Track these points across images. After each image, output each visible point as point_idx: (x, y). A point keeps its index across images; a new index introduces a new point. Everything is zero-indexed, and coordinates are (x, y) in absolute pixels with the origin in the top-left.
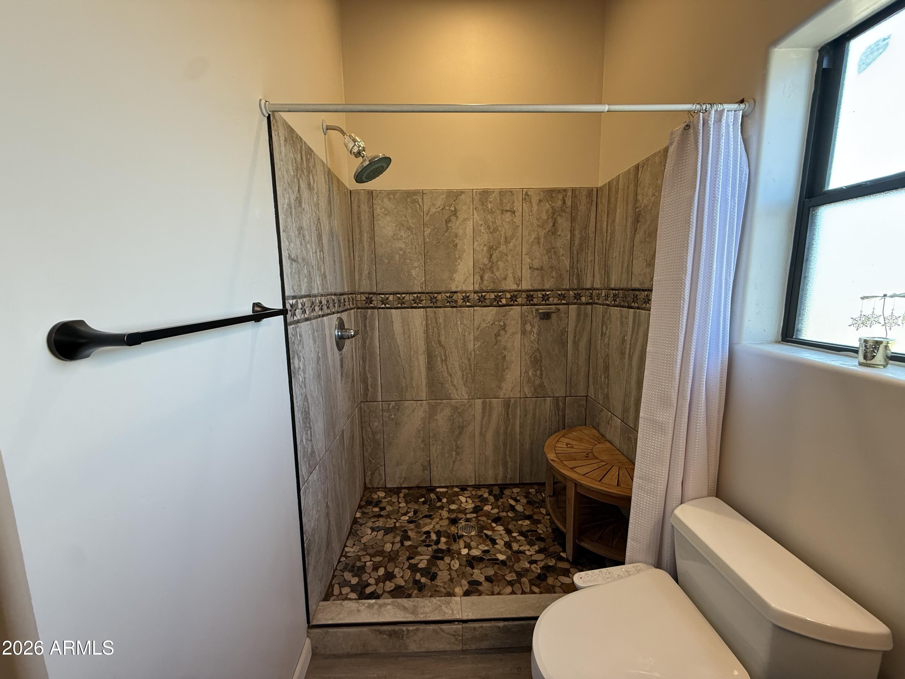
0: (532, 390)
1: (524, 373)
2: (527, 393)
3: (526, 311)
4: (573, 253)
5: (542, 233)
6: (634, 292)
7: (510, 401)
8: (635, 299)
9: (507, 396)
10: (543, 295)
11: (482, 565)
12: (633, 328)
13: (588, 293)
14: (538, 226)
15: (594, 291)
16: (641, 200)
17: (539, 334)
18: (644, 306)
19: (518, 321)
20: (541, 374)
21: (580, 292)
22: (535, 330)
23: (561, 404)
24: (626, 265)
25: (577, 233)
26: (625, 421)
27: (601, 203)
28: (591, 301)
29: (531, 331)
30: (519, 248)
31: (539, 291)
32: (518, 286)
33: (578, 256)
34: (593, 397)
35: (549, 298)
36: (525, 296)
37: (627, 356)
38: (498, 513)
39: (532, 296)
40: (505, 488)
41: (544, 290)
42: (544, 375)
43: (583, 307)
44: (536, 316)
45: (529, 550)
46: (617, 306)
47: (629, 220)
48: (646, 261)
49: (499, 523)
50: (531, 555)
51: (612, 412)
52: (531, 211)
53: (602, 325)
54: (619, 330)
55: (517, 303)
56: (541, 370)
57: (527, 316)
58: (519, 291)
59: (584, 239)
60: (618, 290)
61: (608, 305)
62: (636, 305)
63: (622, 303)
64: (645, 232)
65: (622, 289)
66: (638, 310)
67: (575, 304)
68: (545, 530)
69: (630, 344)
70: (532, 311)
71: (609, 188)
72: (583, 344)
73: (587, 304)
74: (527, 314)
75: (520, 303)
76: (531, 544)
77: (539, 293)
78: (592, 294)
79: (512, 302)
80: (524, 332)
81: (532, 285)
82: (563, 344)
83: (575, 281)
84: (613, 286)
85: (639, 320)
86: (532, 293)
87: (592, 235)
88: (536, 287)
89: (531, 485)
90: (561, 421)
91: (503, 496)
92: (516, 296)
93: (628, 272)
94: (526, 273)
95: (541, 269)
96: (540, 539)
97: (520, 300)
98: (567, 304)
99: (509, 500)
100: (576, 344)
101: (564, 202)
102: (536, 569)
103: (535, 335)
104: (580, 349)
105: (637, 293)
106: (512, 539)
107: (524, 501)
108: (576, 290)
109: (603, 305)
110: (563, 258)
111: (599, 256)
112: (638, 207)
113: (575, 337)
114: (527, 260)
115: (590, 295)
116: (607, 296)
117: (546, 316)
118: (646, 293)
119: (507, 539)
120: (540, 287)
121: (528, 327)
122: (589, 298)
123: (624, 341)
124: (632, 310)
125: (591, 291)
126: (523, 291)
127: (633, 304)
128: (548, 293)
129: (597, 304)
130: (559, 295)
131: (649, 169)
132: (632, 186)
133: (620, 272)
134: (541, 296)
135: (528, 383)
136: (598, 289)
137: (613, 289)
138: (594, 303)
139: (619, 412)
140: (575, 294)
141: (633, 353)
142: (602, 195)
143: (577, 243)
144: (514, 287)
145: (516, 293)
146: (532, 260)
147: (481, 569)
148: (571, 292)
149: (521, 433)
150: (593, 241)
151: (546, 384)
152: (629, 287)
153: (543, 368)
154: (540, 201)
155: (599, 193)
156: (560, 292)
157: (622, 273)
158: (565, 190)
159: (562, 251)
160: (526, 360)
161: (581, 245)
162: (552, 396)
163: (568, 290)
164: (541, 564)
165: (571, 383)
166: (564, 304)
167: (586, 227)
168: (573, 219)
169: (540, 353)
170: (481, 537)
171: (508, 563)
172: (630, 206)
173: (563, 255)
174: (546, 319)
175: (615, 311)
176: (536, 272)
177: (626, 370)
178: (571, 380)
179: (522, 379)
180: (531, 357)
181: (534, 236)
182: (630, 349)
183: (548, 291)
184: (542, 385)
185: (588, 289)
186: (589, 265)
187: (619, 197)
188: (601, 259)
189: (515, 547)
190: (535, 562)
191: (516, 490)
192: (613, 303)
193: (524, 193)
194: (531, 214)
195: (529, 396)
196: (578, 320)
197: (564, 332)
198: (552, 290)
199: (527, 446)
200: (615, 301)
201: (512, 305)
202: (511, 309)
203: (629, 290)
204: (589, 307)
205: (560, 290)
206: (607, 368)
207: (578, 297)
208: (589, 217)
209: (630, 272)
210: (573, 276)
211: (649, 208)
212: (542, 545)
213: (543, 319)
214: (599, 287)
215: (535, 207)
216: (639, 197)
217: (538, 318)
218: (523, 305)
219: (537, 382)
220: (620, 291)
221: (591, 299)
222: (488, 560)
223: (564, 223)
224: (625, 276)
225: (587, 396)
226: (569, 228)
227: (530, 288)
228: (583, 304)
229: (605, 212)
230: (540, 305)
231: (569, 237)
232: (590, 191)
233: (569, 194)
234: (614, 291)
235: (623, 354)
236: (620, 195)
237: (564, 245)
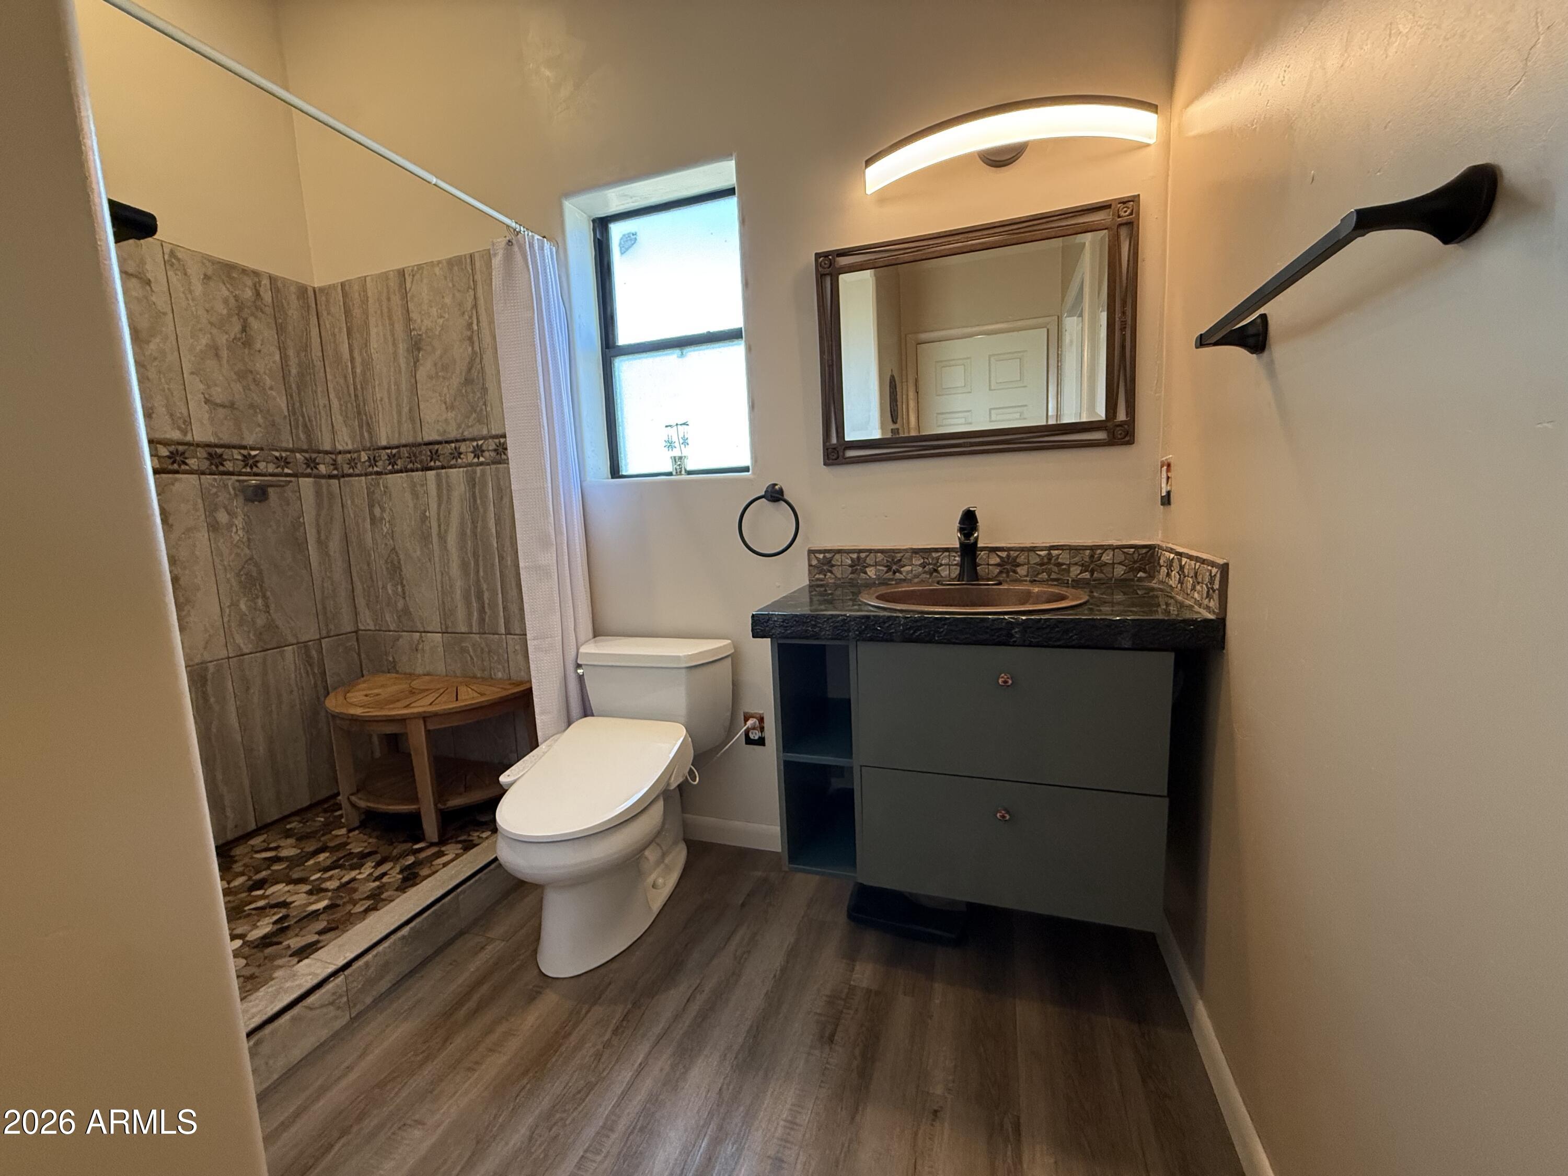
0: (252, 637)
1: (229, 607)
2: (242, 645)
3: (213, 486)
4: (290, 387)
5: (223, 340)
6: (431, 447)
7: (206, 669)
8: (435, 455)
9: (197, 661)
10: (244, 456)
11: (291, 933)
12: (439, 497)
13: (328, 458)
14: (211, 324)
15: (340, 457)
16: (419, 321)
17: (248, 529)
18: (453, 462)
19: (195, 504)
20: (267, 606)
21: (314, 456)
22: (239, 522)
23: (314, 653)
24: (406, 410)
25: (291, 353)
26: (449, 630)
27: (328, 314)
28: (335, 472)
29: (230, 525)
30: (172, 357)
31: (234, 447)
32: (185, 434)
33: (299, 394)
34: (372, 628)
35: (257, 462)
36: (205, 455)
37: (435, 539)
38: (250, 879)
39: (221, 456)
40: (231, 849)
41: (245, 448)
42: (272, 607)
43: (323, 481)
44: (236, 495)
45: (360, 873)
46: (401, 471)
47: (401, 346)
48: (445, 403)
49: (265, 887)
50: (371, 874)
51: (422, 629)
52: (191, 292)
53: (371, 506)
54: (411, 505)
55: (187, 468)
56: (264, 597)
57: (216, 494)
58: (189, 444)
59: (306, 368)
60: (397, 447)
61: (378, 473)
62: (438, 463)
63: (410, 466)
64: (435, 365)
65: (405, 446)
66: (444, 471)
67: (309, 476)
68: (366, 844)
69: (439, 519)
70: (226, 486)
71: (345, 295)
72: (335, 545)
73: (331, 477)
74: (214, 490)
75: (196, 468)
76: (359, 866)
77: (235, 451)
78: (335, 460)
79: (176, 466)
80: (214, 527)
81: (215, 434)
82: (300, 546)
83: (302, 436)
84: (384, 443)
85: (447, 483)
86: (219, 451)
87: (319, 364)
88: (226, 438)
89: (285, 819)
90: (319, 683)
91: (237, 858)
92: (183, 453)
93: (412, 420)
94: (199, 412)
95: (232, 406)
96: (364, 856)
97: (193, 463)
98: (295, 475)
99: (258, 856)
100: (322, 544)
101: (258, 294)
102: (394, 876)
103: (240, 532)
104: (332, 554)
105: (437, 447)
106: (317, 883)
107: (291, 841)
108: (306, 451)
109: (366, 475)
110: (274, 393)
111: (339, 399)
112: (414, 329)
113: (319, 532)
114: (196, 386)
115: (331, 462)
116: (373, 461)
117: (259, 494)
118: (453, 445)
119: (307, 887)
120: (235, 441)
121: (222, 517)
122: (332, 467)
123: (424, 519)
124: (431, 474)
125: (334, 457)
126: (198, 445)
127: (432, 464)
128: (253, 453)
129: (350, 475)
130: (277, 458)
131: (425, 281)
132: (396, 299)
133: (395, 421)
134: (240, 457)
135: (241, 624)
136: (349, 452)
137: (385, 448)
138: (343, 476)
139: (435, 623)
140: (306, 459)
141: (446, 531)
142: (328, 301)
143: (294, 371)
144: (176, 435)
145: (181, 448)
146: (209, 387)
147: (297, 935)
148: (298, 455)
149: (243, 728)
150: (322, 374)
151: (279, 623)
152: (419, 440)
153: (268, 594)
154: (207, 277)
155: (322, 299)
156: (277, 454)
157: (399, 422)
158: (256, 273)
159: (269, 382)
160: (228, 580)
161: (301, 375)
162: (295, 641)
163: (292, 451)
164: (398, 869)
165: (325, 613)
166: (287, 475)
167: (305, 348)
168: (280, 329)
169: (256, 565)
170: (249, 915)
171: (340, 902)
172: (399, 328)
173: (271, 388)
174: (260, 502)
175: (396, 481)
176: (221, 412)
177: (437, 559)
178: (324, 608)
179: (226, 620)
180: (238, 575)
181: (204, 341)
182: (439, 526)
183: (253, 449)
184: (271, 626)
185: (327, 453)
186: (323, 413)
187: (371, 311)
188: (346, 403)
189: (332, 885)
190: (384, 874)
191: (257, 841)
192: (390, 467)
193: (167, 251)
194: (189, 296)
195: (247, 651)
196: (319, 505)
197: (298, 524)
198: (261, 449)
199: (261, 749)
200: (395, 463)
201: (177, 472)
202: (176, 480)
203: (420, 445)
204: (334, 482)
205: (277, 450)
206: (395, 569)
207: (312, 465)
208: (308, 332)
209: (417, 421)
210: (297, 428)
211: (437, 333)
212: (378, 857)
213: (253, 501)
214: (350, 447)
215: (198, 289)
216: (414, 315)
217: (241, 499)
218: (203, 473)
219: (261, 621)
220: (402, 449)
221: (336, 469)
222: (296, 922)
223: (262, 329)
224: (406, 426)
225: (356, 632)
226: (276, 343)
227: (212, 440)
228: (323, 477)
229: (340, 329)
230: (240, 474)
231: (277, 358)
232: (303, 291)
233: (265, 282)
234: (389, 451)
235: (425, 538)
236: (372, 307)
237: (270, 370)
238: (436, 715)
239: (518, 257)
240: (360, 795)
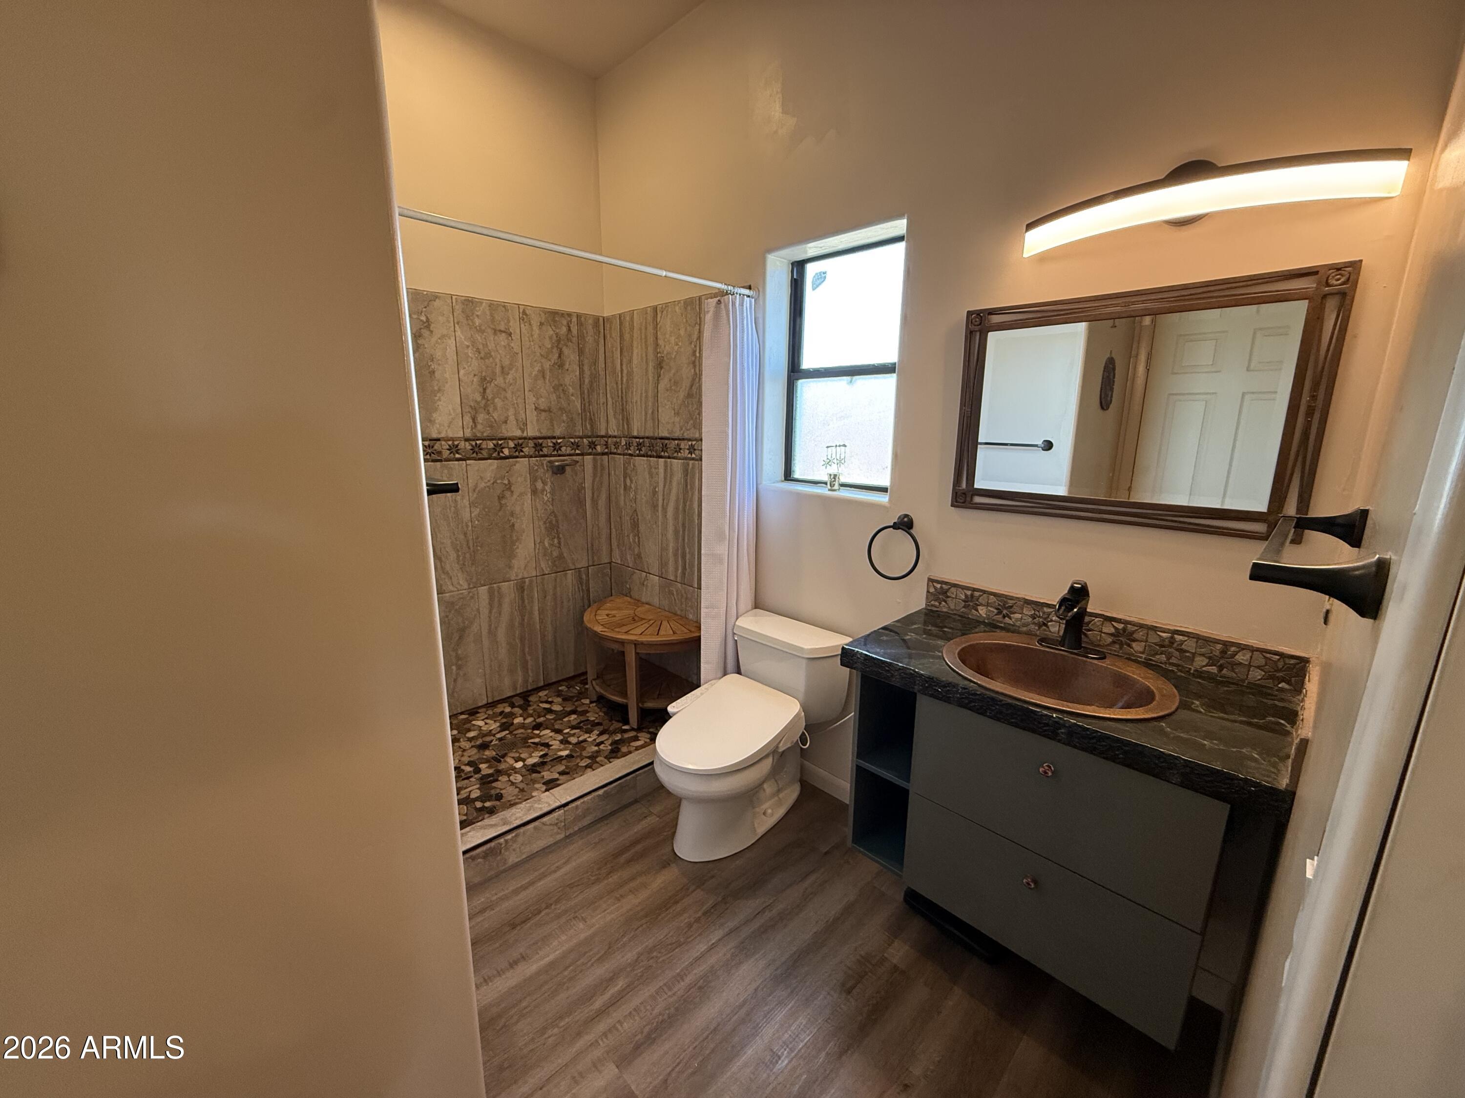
0: (550, 563)
1: (539, 543)
2: (544, 569)
3: (535, 465)
4: (584, 392)
5: (547, 365)
6: (663, 441)
7: (525, 582)
8: (665, 448)
9: (520, 577)
10: (554, 444)
11: (546, 768)
12: (665, 478)
13: (603, 441)
14: (541, 355)
15: (610, 439)
16: (663, 347)
17: (553, 492)
18: (675, 455)
19: (525, 477)
20: (559, 543)
21: (594, 439)
22: (548, 488)
23: (584, 577)
24: (650, 411)
25: (586, 368)
26: (663, 576)
27: (610, 337)
28: (606, 450)
29: (543, 490)
30: (520, 382)
31: (549, 438)
32: (523, 432)
33: (589, 396)
34: (619, 562)
35: (561, 447)
36: (533, 445)
37: (660, 509)
38: (535, 720)
39: (541, 444)
40: (529, 696)
41: (554, 438)
42: (562, 544)
43: (598, 457)
44: (548, 470)
45: (590, 737)
46: (644, 456)
47: (650, 364)
48: (674, 410)
49: (541, 729)
50: (595, 740)
51: (647, 571)
52: (532, 336)
53: (625, 478)
54: (648, 481)
55: (523, 454)
56: (559, 538)
57: (537, 470)
58: (525, 438)
59: (594, 377)
60: (643, 438)
61: (631, 455)
62: (666, 454)
63: (649, 453)
64: (670, 380)
65: (647, 438)
66: (669, 460)
67: (590, 454)
68: (597, 716)
69: (663, 495)
70: (543, 464)
71: (621, 324)
72: (602, 502)
73: (603, 454)
74: (536, 468)
75: (527, 454)
76: (589, 732)
77: (549, 441)
78: (607, 442)
79: (517, 453)
80: (534, 492)
81: (539, 430)
82: (581, 503)
83: (588, 427)
84: (635, 434)
85: (671, 469)
86: (540, 441)
87: (602, 373)
88: (545, 433)
89: (558, 683)
90: (585, 596)
91: (531, 703)
92: (521, 445)
93: (653, 419)
94: (532, 416)
95: (549, 410)
96: (595, 724)
97: (526, 450)
98: (582, 454)
99: (541, 705)
100: (594, 502)
101: (569, 330)
102: (606, 747)
103: (548, 495)
104: (599, 508)
105: (666, 441)
106: (566, 736)
107: (559, 700)
108: (589, 437)
109: (624, 455)
110: (573, 398)
111: (612, 398)
112: (660, 352)
113: (593, 494)
114: (531, 398)
115: (605, 443)
116: (628, 446)
117: (560, 470)
118: (676, 442)
119: (560, 737)
120: (549, 435)
121: (539, 485)
122: (604, 447)
123: (655, 493)
124: (661, 460)
125: (606, 439)
126: (530, 439)
127: (663, 454)
128: (559, 441)
129: (615, 454)
130: (572, 443)
131: (669, 316)
132: (650, 329)
133: (643, 419)
134: (551, 445)
135: (545, 555)
136: (615, 437)
137: (636, 438)
138: (611, 453)
139: (655, 569)
140: (589, 442)
141: (667, 505)
142: (611, 328)
143: (587, 381)
144: (518, 433)
145: (520, 441)
146: (538, 399)
147: (549, 770)
148: (585, 440)
149: (541, 621)
150: (604, 381)
151: (565, 555)
152: (656, 435)
153: (561, 536)
154: (541, 324)
155: (607, 326)
156: (572, 440)
157: (646, 419)
158: (569, 315)
159: (571, 390)
160: (540, 527)
161: (591, 383)
162: (573, 568)
163: (581, 438)
164: (610, 741)
165: (592, 549)
166: (578, 455)
167: (595, 363)
168: (581, 352)
169: (556, 516)
170: (529, 746)
171: (575, 755)
172: (651, 349)
173: (572, 395)
174: (561, 474)
175: (641, 462)
176: (543, 413)
177: (660, 523)
178: (592, 545)
179: (537, 551)
180: (545, 523)
181: (537, 368)
182: (663, 500)
183: (559, 438)
184: (561, 557)
185: (602, 437)
186: (602, 408)
187: (635, 335)
188: (616, 402)
189: (573, 740)
190: (602, 743)
191: (542, 694)
192: (638, 452)
193: (521, 311)
194: (531, 339)
195: (547, 573)
196: (595, 475)
197: (581, 488)
198: (564, 438)
199: (550, 637)
200: (640, 450)
201: (517, 457)
202: (516, 462)
203: (656, 438)
204: (606, 457)
205: (572, 438)
206: (635, 525)
207: (593, 446)
208: (597, 351)
209: (656, 420)
210: (586, 421)
211: (673, 357)
212: (601, 728)
213: (556, 474)
214: (616, 434)
215: (536, 331)
216: (661, 342)
217: (550, 473)
218: (531, 457)
219: (555, 554)
220: (646, 440)
221: (607, 448)
222: (551, 761)
223: (571, 355)
224: (650, 424)
225: (610, 563)
226: (577, 362)
227: (538, 434)
228: (598, 454)
229: (617, 348)
230: (551, 456)
231: (578, 373)
232: (596, 320)
233: (574, 319)
234: (638, 440)
235: (655, 507)
236: (636, 334)
237: (573, 382)
238: (642, 643)
239: (724, 312)
240: (598, 681)
